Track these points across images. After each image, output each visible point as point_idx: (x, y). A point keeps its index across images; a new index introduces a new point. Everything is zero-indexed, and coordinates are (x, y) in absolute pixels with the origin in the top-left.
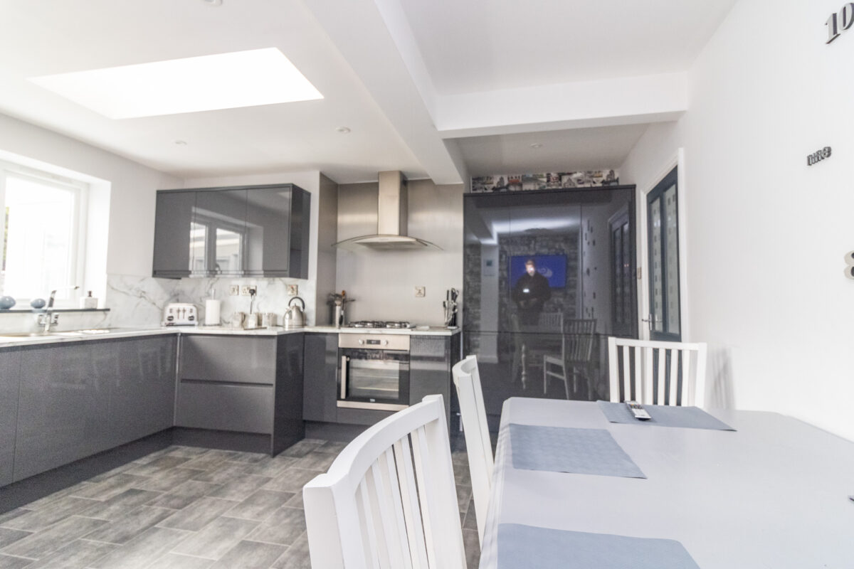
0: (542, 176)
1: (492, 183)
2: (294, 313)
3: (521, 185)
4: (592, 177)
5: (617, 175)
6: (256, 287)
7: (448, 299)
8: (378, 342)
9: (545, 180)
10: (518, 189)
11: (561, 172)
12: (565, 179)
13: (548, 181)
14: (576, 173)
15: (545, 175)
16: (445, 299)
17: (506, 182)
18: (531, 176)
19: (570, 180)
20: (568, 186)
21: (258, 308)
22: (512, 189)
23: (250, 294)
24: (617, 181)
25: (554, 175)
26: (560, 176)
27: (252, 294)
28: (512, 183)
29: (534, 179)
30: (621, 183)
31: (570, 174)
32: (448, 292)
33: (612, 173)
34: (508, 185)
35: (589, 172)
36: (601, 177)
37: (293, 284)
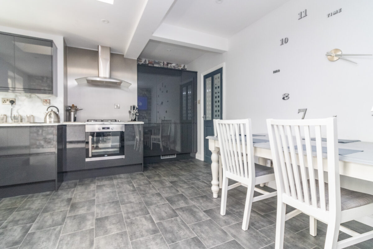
0: (161, 63)
1: (141, 62)
2: (53, 115)
3: (153, 65)
4: (178, 66)
5: (186, 67)
6: (15, 99)
8: (108, 128)
9: (162, 64)
10: (152, 65)
11: (168, 62)
12: (169, 65)
13: (164, 65)
14: (173, 64)
15: (162, 62)
16: (130, 110)
17: (147, 62)
18: (157, 62)
19: (171, 66)
20: (170, 68)
21: (17, 112)
22: (150, 65)
23: (10, 104)
24: (186, 69)
25: (165, 63)
26: (168, 64)
27: (12, 104)
28: (149, 63)
29: (158, 63)
30: (187, 70)
31: (171, 64)
32: (131, 107)
33: (184, 66)
34: (148, 64)
35: (177, 64)
36: (181, 67)
37: (46, 99)
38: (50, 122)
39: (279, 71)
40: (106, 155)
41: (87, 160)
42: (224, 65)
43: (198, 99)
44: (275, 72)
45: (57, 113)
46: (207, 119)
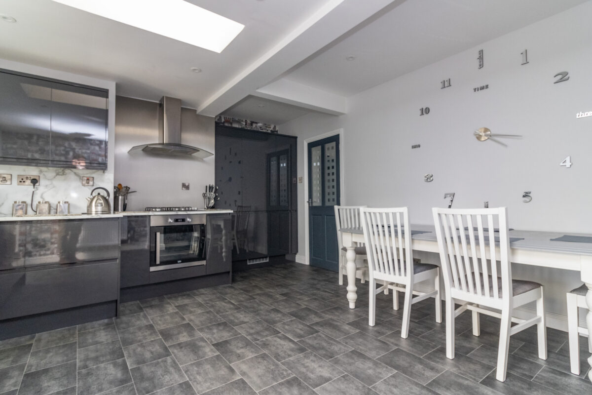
0: (243, 121)
2: (101, 202)
3: (231, 124)
4: (266, 127)
5: (277, 129)
6: (39, 176)
7: (206, 191)
8: (183, 220)
9: (244, 123)
10: (230, 125)
11: (253, 120)
12: (254, 125)
13: (246, 125)
14: (259, 123)
15: (244, 121)
16: (205, 192)
17: (223, 120)
18: (237, 119)
19: (256, 126)
20: (255, 129)
22: (226, 124)
23: (32, 184)
24: (277, 131)
25: (249, 122)
26: (252, 123)
27: (34, 184)
28: (226, 121)
29: (239, 122)
30: (279, 133)
31: (256, 123)
32: (206, 187)
33: (275, 127)
34: (224, 122)
35: (266, 124)
36: (270, 128)
37: (88, 176)
38: (97, 212)
39: (419, 146)
40: (180, 261)
41: (152, 269)
42: (341, 132)
43: (299, 176)
44: (414, 147)
45: (107, 198)
46: (314, 204)
